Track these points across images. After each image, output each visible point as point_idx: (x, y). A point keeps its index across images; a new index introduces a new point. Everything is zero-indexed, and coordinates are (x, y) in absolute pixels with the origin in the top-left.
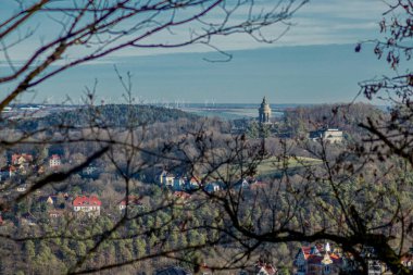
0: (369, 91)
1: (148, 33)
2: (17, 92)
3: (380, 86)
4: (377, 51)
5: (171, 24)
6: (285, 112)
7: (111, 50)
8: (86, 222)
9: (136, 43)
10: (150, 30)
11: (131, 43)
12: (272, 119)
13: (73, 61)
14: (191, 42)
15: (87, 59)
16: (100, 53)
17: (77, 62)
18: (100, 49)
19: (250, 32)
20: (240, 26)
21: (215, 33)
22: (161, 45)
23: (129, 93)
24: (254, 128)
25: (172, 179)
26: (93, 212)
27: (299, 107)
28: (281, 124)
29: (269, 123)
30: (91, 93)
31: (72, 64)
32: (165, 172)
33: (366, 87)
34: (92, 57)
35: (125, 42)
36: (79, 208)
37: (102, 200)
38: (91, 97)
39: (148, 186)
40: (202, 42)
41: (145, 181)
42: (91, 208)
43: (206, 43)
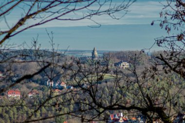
0: (159, 43)
1: (64, 14)
2: (5, 39)
3: (164, 40)
4: (161, 25)
5: (74, 10)
6: (104, 54)
7: (47, 21)
8: (13, 102)
9: (58, 18)
10: (65, 12)
11: (56, 18)
12: (98, 57)
13: (30, 25)
14: (83, 18)
15: (36, 25)
16: (42, 22)
17: (32, 26)
18: (42, 21)
19: (109, 14)
20: (105, 11)
21: (94, 14)
22: (70, 19)
23: (52, 41)
24: (89, 61)
25: (52, 83)
26: (17, 97)
27: (110, 52)
28: (101, 60)
29: (96, 59)
30: (36, 40)
31: (30, 27)
32: (49, 80)
33: (158, 41)
34: (39, 24)
35: (54, 17)
36: (10, 96)
37: (21, 92)
38: (35, 42)
39: (42, 86)
40: (88, 18)
41: (40, 84)
42: (16, 95)
43: (90, 19)
